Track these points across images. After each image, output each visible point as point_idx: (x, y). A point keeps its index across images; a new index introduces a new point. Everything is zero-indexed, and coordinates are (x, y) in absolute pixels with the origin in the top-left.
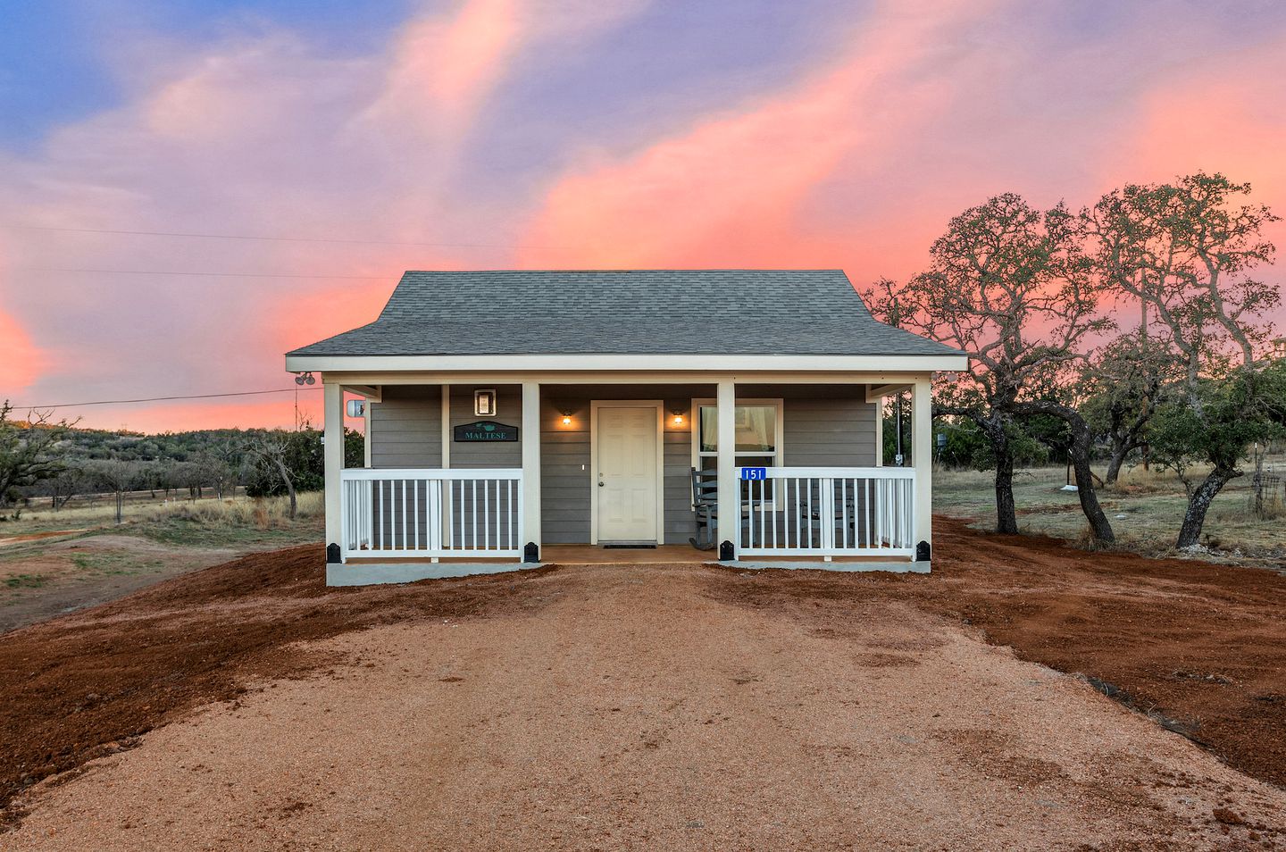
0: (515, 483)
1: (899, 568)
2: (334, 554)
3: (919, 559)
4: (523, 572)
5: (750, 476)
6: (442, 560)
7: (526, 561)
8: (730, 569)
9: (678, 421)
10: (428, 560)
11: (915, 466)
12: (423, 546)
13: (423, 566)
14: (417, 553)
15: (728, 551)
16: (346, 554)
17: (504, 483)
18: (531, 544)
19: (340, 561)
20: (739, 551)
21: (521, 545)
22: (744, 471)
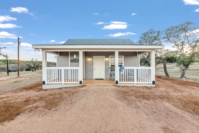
0: (78, 70)
1: (149, 86)
2: (44, 83)
3: (153, 84)
4: (79, 86)
5: (121, 68)
6: (64, 84)
7: (80, 84)
8: (117, 86)
9: (107, 59)
10: (62, 84)
11: (152, 67)
12: (61, 81)
13: (61, 85)
14: (60, 83)
15: (117, 82)
16: (46, 83)
17: (76, 70)
18: (81, 81)
19: (45, 84)
20: (119, 82)
21: (79, 81)
22: (120, 67)
